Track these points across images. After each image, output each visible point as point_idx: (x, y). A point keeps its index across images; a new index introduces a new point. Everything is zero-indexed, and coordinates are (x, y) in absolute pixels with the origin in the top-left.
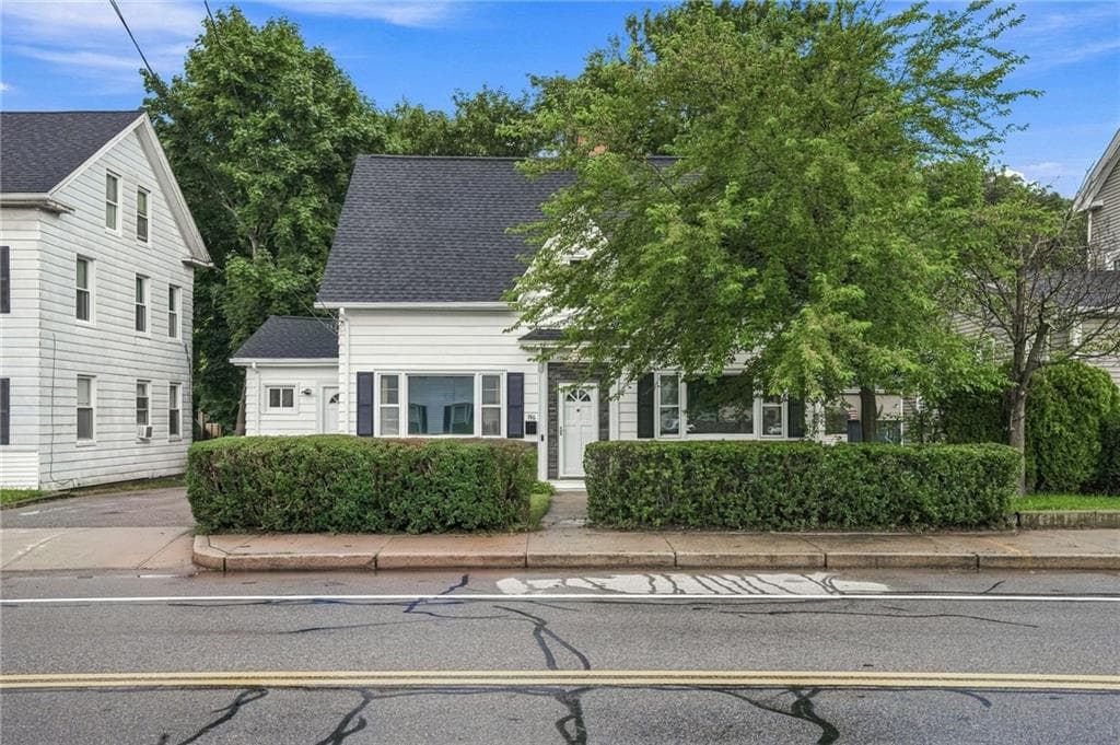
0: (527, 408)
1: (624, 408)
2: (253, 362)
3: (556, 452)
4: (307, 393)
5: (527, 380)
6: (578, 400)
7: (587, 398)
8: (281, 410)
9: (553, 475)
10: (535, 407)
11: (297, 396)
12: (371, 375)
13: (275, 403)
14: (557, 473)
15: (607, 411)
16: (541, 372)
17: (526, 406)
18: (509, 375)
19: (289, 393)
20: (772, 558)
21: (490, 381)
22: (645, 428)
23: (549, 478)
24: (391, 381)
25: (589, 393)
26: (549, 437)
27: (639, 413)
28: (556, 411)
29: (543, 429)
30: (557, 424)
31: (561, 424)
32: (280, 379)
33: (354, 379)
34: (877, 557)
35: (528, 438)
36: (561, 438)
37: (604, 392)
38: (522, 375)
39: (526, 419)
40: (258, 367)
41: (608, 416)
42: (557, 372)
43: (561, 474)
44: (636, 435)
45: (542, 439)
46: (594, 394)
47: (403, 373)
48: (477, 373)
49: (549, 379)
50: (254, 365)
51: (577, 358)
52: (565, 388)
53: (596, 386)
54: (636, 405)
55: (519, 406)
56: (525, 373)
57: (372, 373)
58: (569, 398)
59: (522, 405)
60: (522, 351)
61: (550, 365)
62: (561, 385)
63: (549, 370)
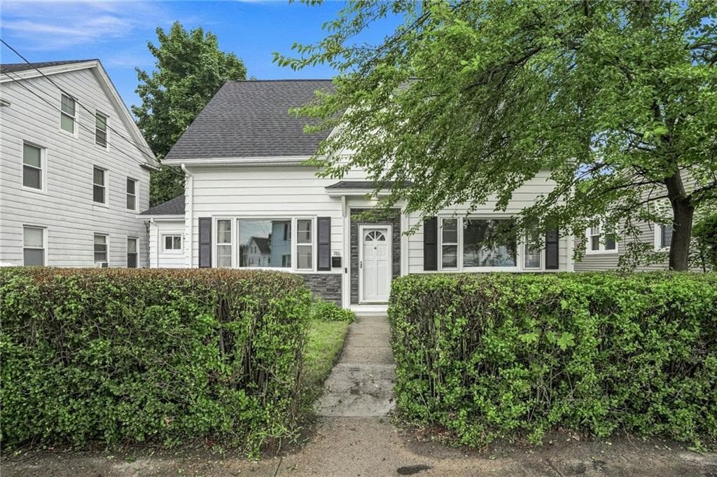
0: (334, 247)
1: (413, 246)
2: (152, 218)
3: (357, 281)
5: (333, 223)
6: (375, 240)
7: (383, 238)
8: (173, 251)
9: (354, 301)
10: (340, 244)
11: (184, 242)
13: (168, 246)
14: (357, 300)
15: (399, 248)
16: (344, 215)
17: (332, 244)
18: (319, 219)
19: (178, 239)
21: (305, 224)
22: (430, 263)
23: (352, 303)
25: (383, 233)
26: (352, 269)
27: (425, 249)
28: (357, 249)
29: (346, 263)
30: (357, 260)
31: (361, 259)
32: (171, 230)
33: (197, 223)
35: (334, 271)
36: (361, 271)
37: (396, 230)
38: (329, 219)
39: (332, 255)
41: (400, 252)
42: (358, 216)
43: (361, 300)
44: (423, 267)
45: (346, 272)
46: (388, 235)
47: (235, 218)
48: (293, 218)
49: (351, 222)
51: (373, 203)
52: (364, 230)
53: (389, 228)
54: (423, 243)
55: (327, 244)
56: (332, 217)
57: (211, 218)
58: (368, 238)
59: (329, 244)
60: (330, 200)
61: (353, 210)
62: (361, 227)
63: (352, 215)
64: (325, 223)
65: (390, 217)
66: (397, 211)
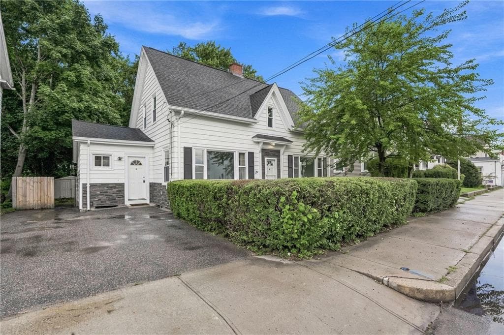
0: (256, 168)
2: (89, 140)
4: (120, 159)
5: (255, 155)
6: (269, 165)
7: (272, 165)
8: (102, 168)
10: (258, 167)
11: (113, 160)
13: (98, 164)
15: (280, 169)
16: (260, 152)
18: (248, 152)
19: (107, 158)
21: (241, 155)
22: (290, 175)
25: (273, 162)
27: (288, 170)
30: (265, 175)
32: (102, 151)
33: (183, 151)
37: (279, 161)
38: (253, 153)
39: (255, 172)
40: (91, 143)
41: (280, 171)
42: (265, 153)
44: (288, 177)
46: (275, 163)
47: (205, 149)
48: (237, 151)
49: (262, 155)
50: (89, 142)
51: (271, 147)
53: (276, 159)
54: (288, 168)
56: (255, 152)
57: (191, 148)
58: (267, 164)
59: (253, 167)
60: (253, 143)
61: (262, 149)
62: (266, 159)
63: (262, 152)
64: (251, 155)
65: (276, 154)
66: (279, 152)
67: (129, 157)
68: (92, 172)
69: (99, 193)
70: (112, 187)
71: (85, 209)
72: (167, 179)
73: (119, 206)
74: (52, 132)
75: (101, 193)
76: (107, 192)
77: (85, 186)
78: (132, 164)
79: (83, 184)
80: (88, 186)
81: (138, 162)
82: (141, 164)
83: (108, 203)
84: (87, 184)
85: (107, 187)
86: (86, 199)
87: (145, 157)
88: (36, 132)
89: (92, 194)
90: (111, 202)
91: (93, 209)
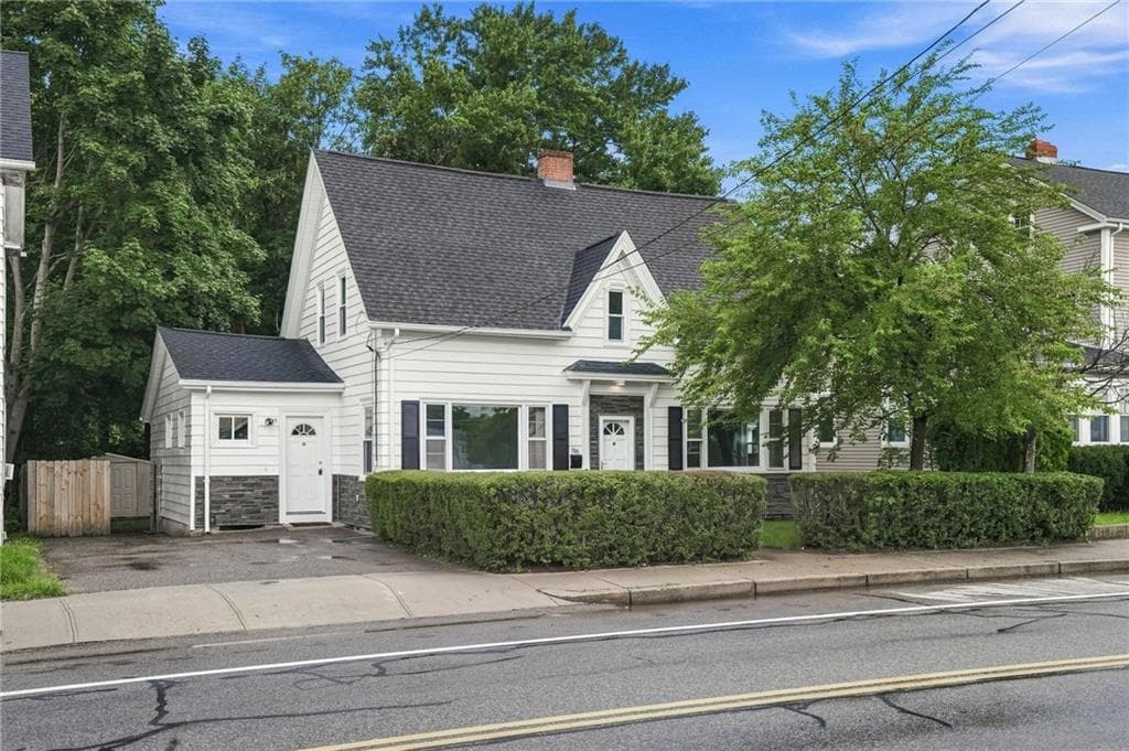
0: (572, 442)
1: (657, 442)
2: (209, 385)
4: (270, 422)
5: (571, 412)
6: (613, 434)
7: (621, 432)
8: (233, 442)
10: (578, 441)
11: (255, 426)
12: (416, 404)
13: (224, 433)
15: (642, 444)
16: (584, 404)
17: (570, 439)
18: (554, 406)
19: (243, 422)
20: (1027, 568)
21: (535, 412)
22: (675, 462)
24: (436, 412)
25: (622, 425)
27: (669, 446)
28: (597, 445)
29: (586, 462)
30: (598, 459)
32: (234, 406)
33: (399, 408)
34: (1089, 564)
35: (573, 472)
37: (640, 423)
38: (566, 407)
39: (570, 453)
41: (643, 449)
42: (599, 404)
44: (667, 467)
46: (630, 430)
47: (449, 403)
48: (524, 404)
49: (591, 411)
50: (209, 389)
51: (616, 390)
52: (605, 421)
53: (632, 419)
54: (666, 439)
55: (563, 439)
56: (570, 404)
57: (418, 402)
58: (606, 432)
59: (566, 439)
60: (567, 383)
61: (592, 397)
62: (603, 420)
63: (591, 402)
64: (561, 412)
65: (634, 406)
66: (641, 400)
67: (288, 417)
68: (213, 452)
69: (227, 497)
70: (253, 485)
71: (201, 530)
72: (368, 467)
73: (268, 527)
74: (105, 351)
75: (231, 496)
76: (243, 495)
77: (200, 481)
78: (295, 433)
79: (197, 478)
80: (207, 482)
81: (308, 427)
82: (313, 433)
83: (245, 520)
84: (204, 478)
85: (244, 485)
86: (203, 509)
87: (322, 417)
88: (71, 354)
89: (214, 498)
90: (252, 518)
91: (216, 531)
